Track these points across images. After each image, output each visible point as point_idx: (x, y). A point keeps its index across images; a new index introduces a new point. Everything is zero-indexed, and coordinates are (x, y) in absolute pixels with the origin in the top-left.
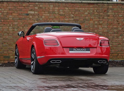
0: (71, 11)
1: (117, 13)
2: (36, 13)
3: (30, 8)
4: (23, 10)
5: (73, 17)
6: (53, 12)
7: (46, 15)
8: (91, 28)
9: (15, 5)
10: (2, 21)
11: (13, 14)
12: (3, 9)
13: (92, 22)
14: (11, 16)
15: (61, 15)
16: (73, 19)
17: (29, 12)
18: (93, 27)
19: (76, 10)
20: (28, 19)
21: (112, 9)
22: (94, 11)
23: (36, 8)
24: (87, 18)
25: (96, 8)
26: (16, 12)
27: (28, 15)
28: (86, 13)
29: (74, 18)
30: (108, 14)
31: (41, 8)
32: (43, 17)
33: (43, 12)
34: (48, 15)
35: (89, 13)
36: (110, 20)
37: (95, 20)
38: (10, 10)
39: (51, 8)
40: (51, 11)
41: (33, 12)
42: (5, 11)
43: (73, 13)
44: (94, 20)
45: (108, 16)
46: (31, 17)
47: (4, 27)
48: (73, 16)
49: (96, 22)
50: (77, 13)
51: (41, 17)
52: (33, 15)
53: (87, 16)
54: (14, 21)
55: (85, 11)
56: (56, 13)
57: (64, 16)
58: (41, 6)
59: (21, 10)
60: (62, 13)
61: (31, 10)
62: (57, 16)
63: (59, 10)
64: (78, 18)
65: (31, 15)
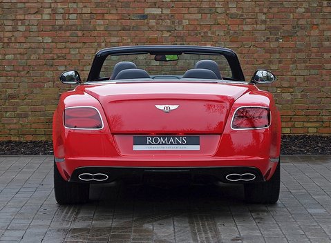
0: (259, 5)
2: (167, 11)
4: (132, 5)
5: (264, 22)
6: (212, 9)
7: (193, 17)
8: (315, 50)
10: (80, 34)
11: (107, 16)
12: (81, 5)
13: (315, 32)
14: (101, 22)
15: (233, 16)
16: (263, 27)
17: (148, 11)
18: (320, 45)
19: (273, 4)
20: (146, 28)
22: (321, 4)
24: (302, 22)
26: (114, 11)
27: (145, 17)
29: (268, 24)
32: (185, 22)
33: (184, 10)
34: (199, 16)
35: (307, 10)
37: (325, 27)
38: (98, 5)
40: (205, 5)
41: (157, 11)
42: (85, 10)
43: (265, 11)
44: (321, 27)
46: (153, 22)
47: (84, 51)
48: (264, 17)
49: (328, 34)
50: (275, 10)
51: (180, 23)
52: (159, 18)
53: (302, 16)
54: (110, 35)
55: (297, 4)
56: (219, 10)
57: (241, 19)
59: (127, 5)
60: (234, 11)
61: (154, 5)
62: (221, 19)
63: (226, 4)
64: (277, 23)
65: (154, 17)
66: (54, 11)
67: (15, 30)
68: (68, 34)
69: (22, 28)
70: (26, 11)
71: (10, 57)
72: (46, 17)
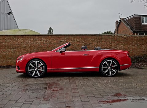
0: (83, 39)
1: (106, 40)
2: (65, 40)
3: (62, 38)
5: (84, 42)
6: (74, 40)
9: (55, 37)
11: (54, 41)
13: (93, 45)
15: (78, 41)
17: (62, 40)
19: (85, 39)
21: (104, 38)
22: (94, 39)
23: (65, 38)
24: (91, 43)
25: (96, 38)
27: (61, 41)
28: (91, 40)
30: (102, 40)
31: (68, 38)
33: (69, 40)
35: (92, 40)
36: (103, 44)
38: (52, 39)
39: (73, 38)
41: (63, 40)
42: (50, 40)
45: (102, 41)
47: (49, 48)
49: (96, 45)
50: (86, 40)
55: (90, 39)
58: (68, 37)
59: (58, 39)
60: (78, 40)
61: (63, 39)
62: (76, 42)
63: (77, 39)
64: (86, 43)
65: (63, 41)
66: (44, 40)
67: (36, 44)
68: (46, 45)
69: (37, 44)
70: (38, 40)
71: (35, 49)
72: (42, 41)
